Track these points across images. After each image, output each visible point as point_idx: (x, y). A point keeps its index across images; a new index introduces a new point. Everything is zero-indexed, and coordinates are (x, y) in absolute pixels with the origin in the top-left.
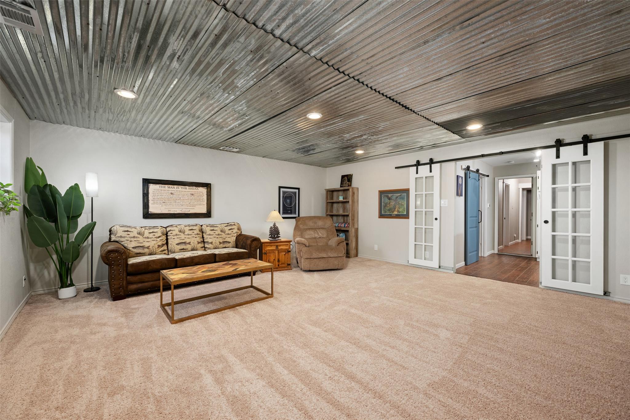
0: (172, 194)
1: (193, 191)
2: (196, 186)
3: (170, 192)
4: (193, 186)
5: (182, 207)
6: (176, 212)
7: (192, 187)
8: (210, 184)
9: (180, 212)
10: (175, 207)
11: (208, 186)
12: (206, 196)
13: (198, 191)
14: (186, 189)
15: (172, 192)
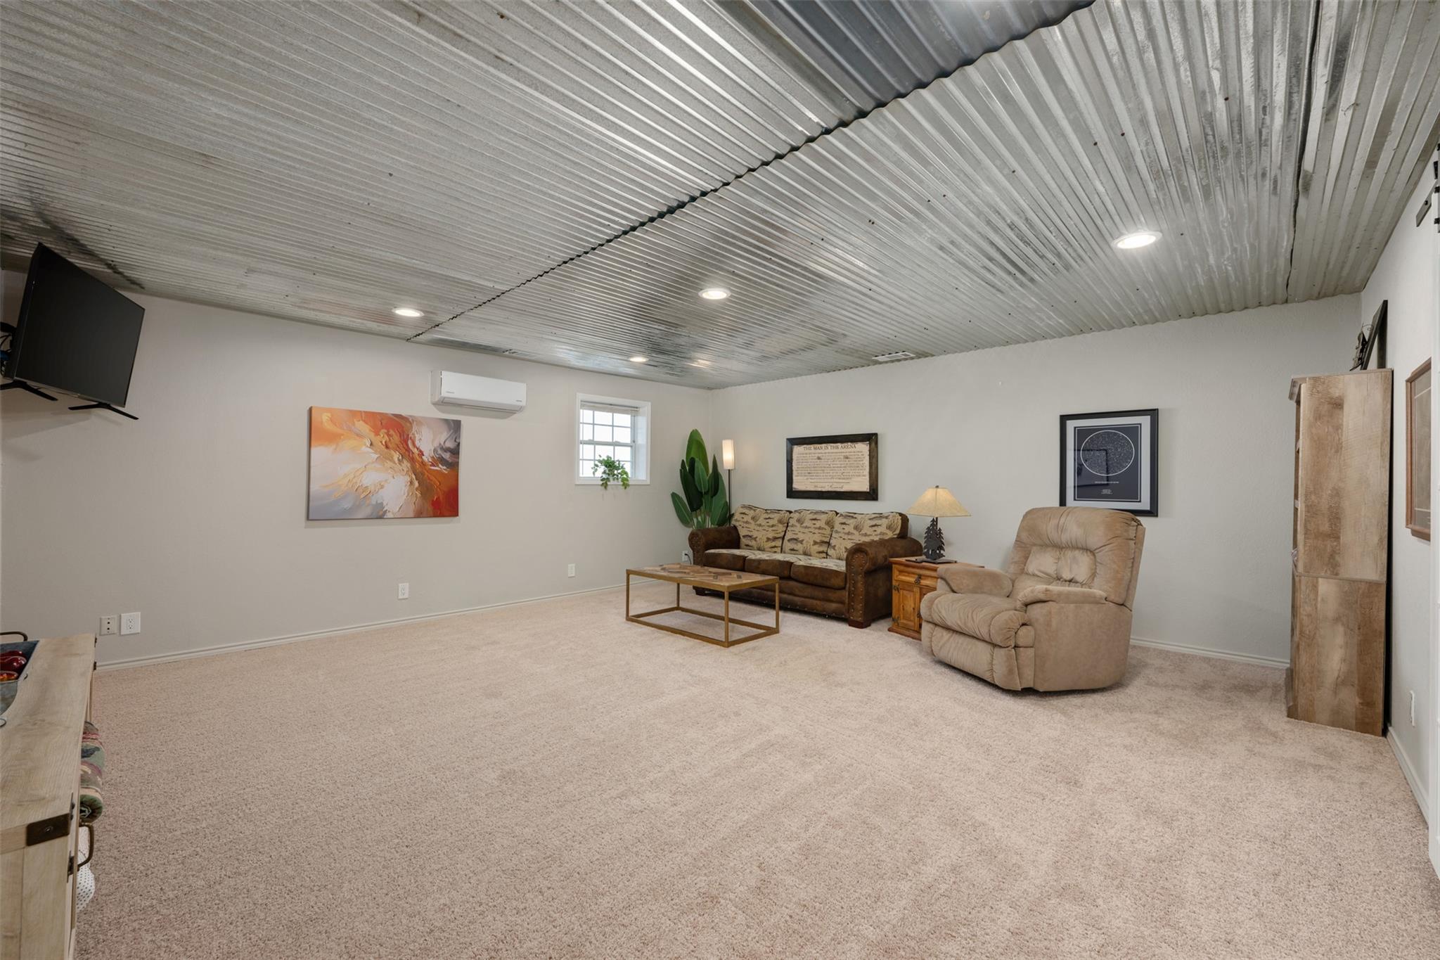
0: (819, 458)
1: (850, 450)
2: (852, 441)
3: (817, 455)
4: (847, 442)
5: (832, 480)
6: (824, 490)
7: (846, 444)
8: (876, 435)
9: (830, 489)
10: (822, 481)
11: (871, 439)
12: (867, 458)
13: (855, 450)
14: (837, 448)
15: (820, 455)
